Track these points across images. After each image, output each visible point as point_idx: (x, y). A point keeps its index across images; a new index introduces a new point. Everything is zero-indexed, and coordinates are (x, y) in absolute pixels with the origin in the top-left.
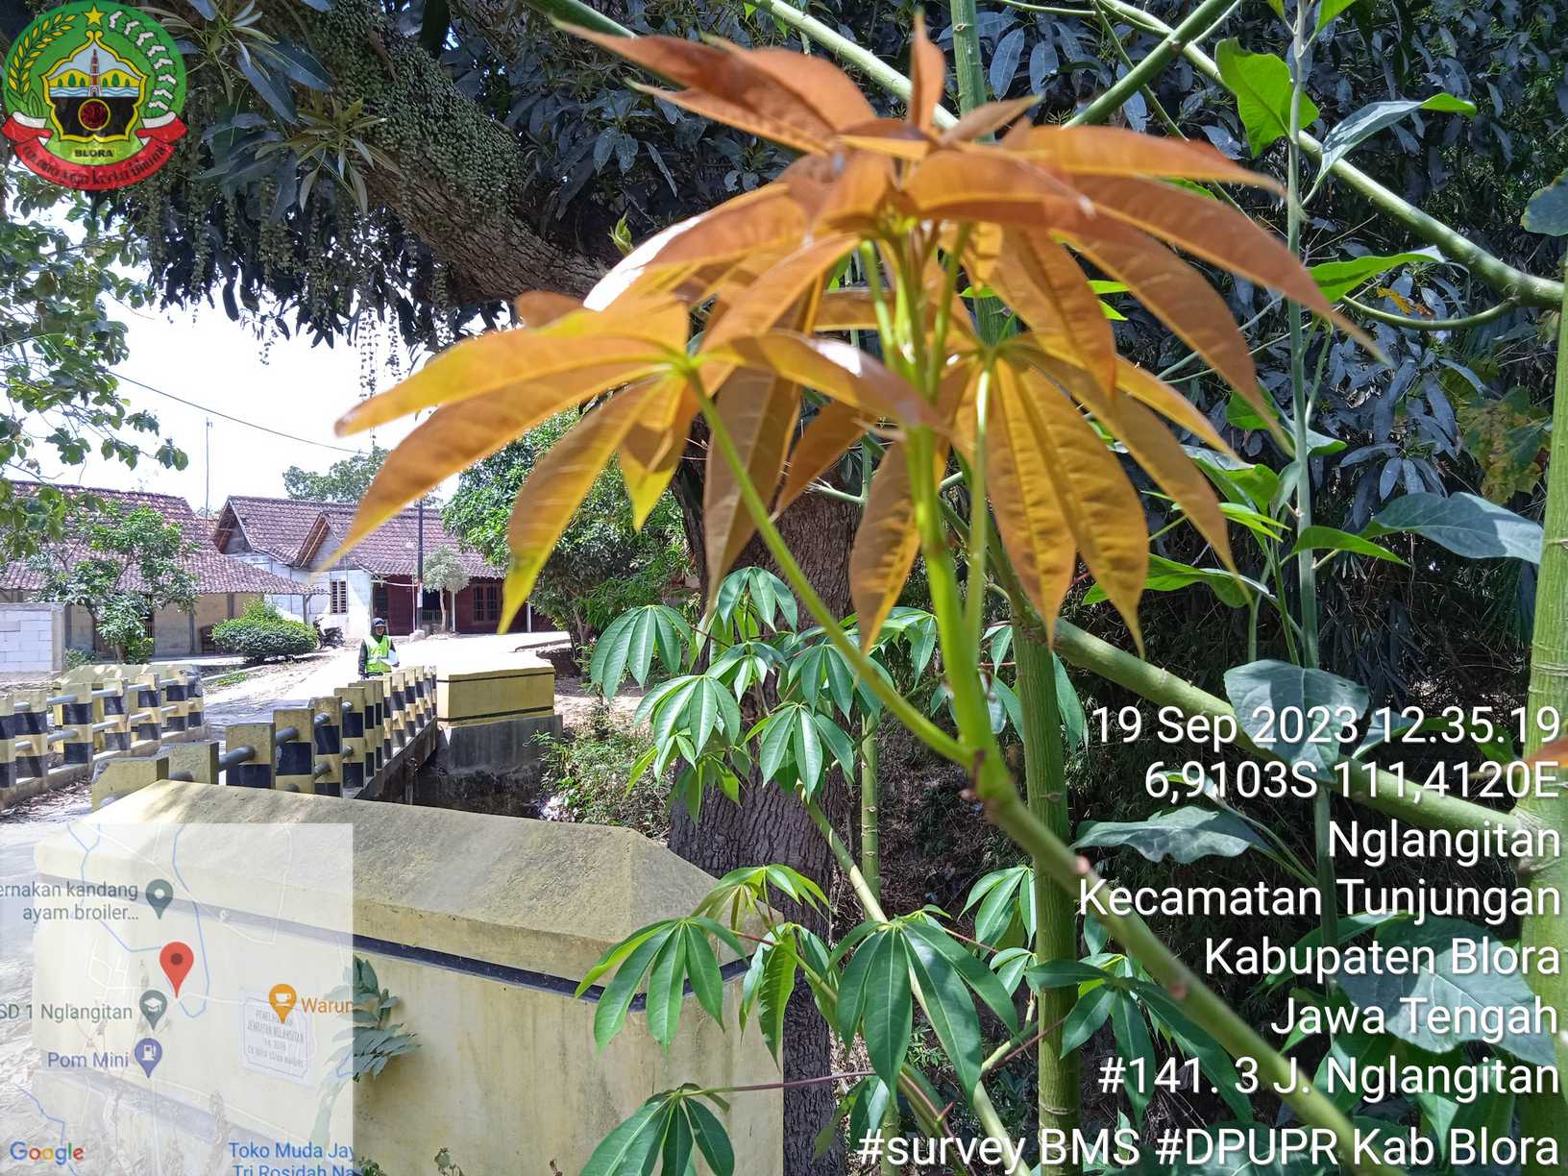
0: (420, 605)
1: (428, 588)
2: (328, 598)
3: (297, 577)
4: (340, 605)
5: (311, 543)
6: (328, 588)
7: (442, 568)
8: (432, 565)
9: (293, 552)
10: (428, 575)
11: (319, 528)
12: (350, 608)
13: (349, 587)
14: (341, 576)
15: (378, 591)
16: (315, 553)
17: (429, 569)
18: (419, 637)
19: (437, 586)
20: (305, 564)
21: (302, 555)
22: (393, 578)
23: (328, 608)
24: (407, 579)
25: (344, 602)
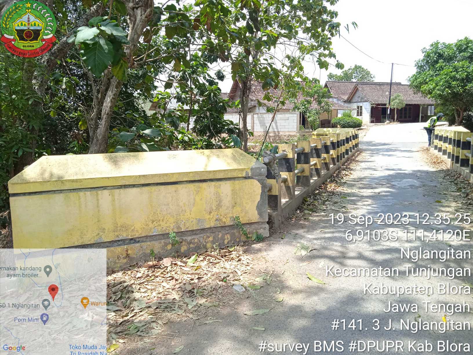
0: (389, 113)
1: (392, 107)
2: (356, 111)
3: (346, 105)
4: (360, 113)
5: (351, 94)
6: (356, 107)
7: (397, 101)
8: (394, 100)
9: (346, 98)
10: (392, 103)
11: (355, 89)
12: (363, 114)
13: (363, 108)
14: (360, 104)
15: (372, 108)
16: (352, 97)
17: (392, 101)
18: (388, 123)
19: (395, 107)
20: (349, 101)
21: (348, 98)
22: (378, 105)
23: (356, 114)
24: (385, 105)
25: (361, 113)
